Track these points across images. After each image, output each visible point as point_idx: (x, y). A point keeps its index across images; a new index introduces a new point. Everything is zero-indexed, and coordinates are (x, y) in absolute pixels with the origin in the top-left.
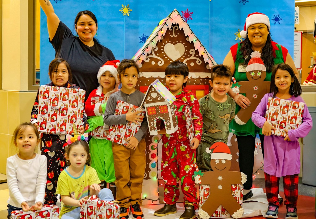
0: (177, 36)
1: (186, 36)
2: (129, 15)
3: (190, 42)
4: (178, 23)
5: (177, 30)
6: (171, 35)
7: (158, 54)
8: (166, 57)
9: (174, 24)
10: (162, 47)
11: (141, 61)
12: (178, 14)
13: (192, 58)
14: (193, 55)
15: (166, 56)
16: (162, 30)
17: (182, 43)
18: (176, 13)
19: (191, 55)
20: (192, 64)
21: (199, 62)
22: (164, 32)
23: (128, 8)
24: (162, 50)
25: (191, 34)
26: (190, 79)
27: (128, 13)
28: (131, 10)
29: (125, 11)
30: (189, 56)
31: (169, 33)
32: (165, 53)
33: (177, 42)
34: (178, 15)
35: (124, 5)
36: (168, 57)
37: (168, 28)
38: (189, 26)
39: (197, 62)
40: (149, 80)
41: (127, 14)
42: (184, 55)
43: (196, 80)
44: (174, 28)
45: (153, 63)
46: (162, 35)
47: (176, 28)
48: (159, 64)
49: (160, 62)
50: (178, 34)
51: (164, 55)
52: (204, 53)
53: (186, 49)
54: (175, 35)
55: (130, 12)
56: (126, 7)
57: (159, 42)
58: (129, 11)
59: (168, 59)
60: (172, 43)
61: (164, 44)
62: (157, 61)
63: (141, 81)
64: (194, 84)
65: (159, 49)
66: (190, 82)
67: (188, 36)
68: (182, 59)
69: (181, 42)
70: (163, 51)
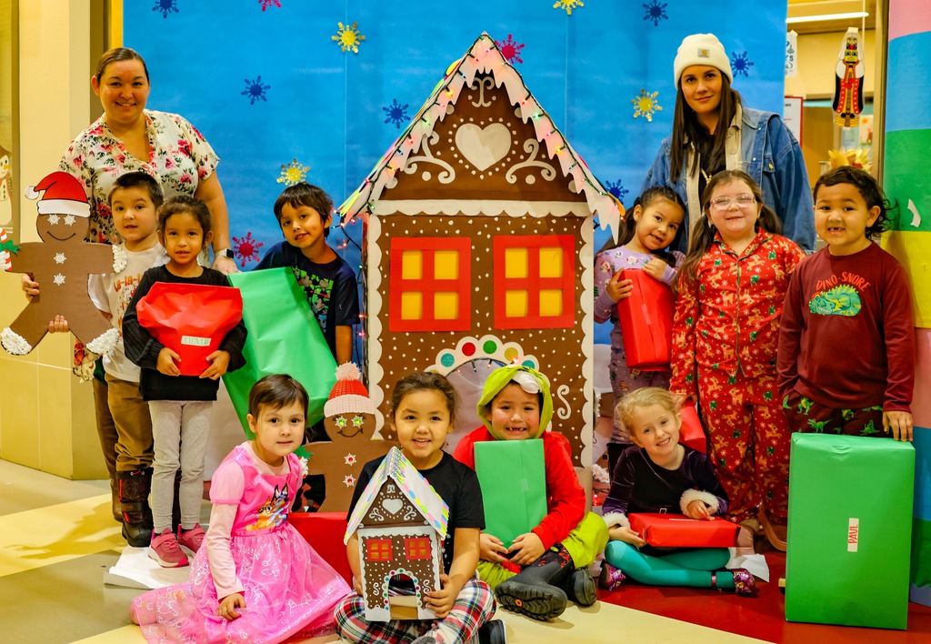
0: (489, 104)
1: (513, 104)
2: (356, 51)
3: (525, 121)
4: (492, 71)
5: (490, 88)
6: (474, 103)
7: (439, 153)
8: (461, 161)
9: (481, 72)
10: (451, 133)
11: (392, 172)
12: (491, 45)
13: (530, 162)
14: (533, 156)
15: (461, 156)
16: (448, 90)
17: (504, 123)
18: (485, 43)
19: (527, 156)
20: (530, 180)
21: (549, 174)
22: (453, 94)
23: (354, 31)
24: (450, 141)
25: (526, 99)
26: (524, 218)
27: (355, 44)
28: (363, 37)
29: (348, 39)
30: (522, 157)
31: (470, 97)
32: (457, 151)
33: (491, 119)
34: (491, 49)
35: (344, 24)
36: (466, 162)
37: (465, 84)
38: (521, 77)
39: (544, 173)
40: (414, 222)
41: (351, 47)
42: (509, 155)
43: (539, 223)
44: (482, 83)
45: (426, 176)
46: (450, 103)
47: (488, 83)
48: (442, 178)
49: (445, 174)
50: (494, 98)
51: (456, 156)
52: (561, 149)
53: (513, 138)
54: (486, 102)
55: (361, 42)
56: (351, 29)
57: (441, 120)
58: (357, 40)
59: (467, 167)
60: (476, 122)
61: (455, 126)
62: (436, 170)
63: (393, 225)
64: (536, 231)
65: (443, 139)
66: (524, 227)
67: (518, 105)
68: (503, 165)
69: (501, 120)
70: (454, 144)
